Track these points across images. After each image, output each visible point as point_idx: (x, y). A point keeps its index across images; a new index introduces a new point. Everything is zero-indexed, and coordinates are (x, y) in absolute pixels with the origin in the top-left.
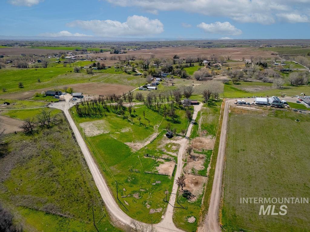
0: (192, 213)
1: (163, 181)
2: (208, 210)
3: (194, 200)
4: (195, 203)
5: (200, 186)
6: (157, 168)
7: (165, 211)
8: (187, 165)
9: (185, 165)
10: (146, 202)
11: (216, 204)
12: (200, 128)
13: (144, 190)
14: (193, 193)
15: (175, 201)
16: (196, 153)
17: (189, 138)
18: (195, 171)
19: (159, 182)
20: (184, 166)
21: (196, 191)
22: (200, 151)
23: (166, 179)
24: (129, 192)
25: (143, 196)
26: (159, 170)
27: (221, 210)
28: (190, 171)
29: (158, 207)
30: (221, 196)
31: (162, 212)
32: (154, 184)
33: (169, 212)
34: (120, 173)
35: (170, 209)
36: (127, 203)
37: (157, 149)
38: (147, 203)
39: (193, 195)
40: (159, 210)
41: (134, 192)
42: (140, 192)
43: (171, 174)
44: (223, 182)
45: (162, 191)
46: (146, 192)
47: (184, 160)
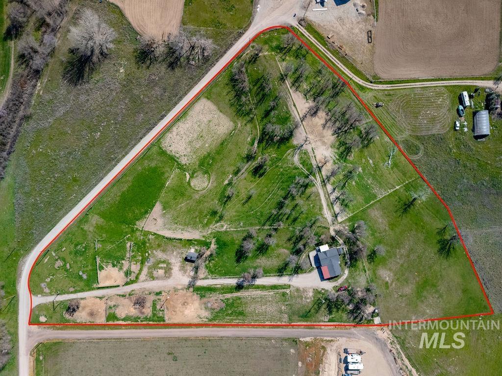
0: (51, 318)
1: (88, 280)
2: (58, 330)
3: (67, 316)
4: (64, 318)
5: (88, 318)
6: (110, 266)
7: (47, 296)
8: (122, 298)
9: (123, 296)
10: (53, 276)
11: (67, 336)
12: (229, 296)
13: (68, 267)
14: (76, 314)
15: (62, 300)
16: (153, 303)
17: (191, 285)
18: (113, 308)
19: (85, 277)
20: (120, 295)
21: (81, 316)
22: (158, 307)
23: (91, 282)
24: (62, 255)
25: (60, 270)
26: (106, 270)
27: (60, 341)
28: (112, 303)
29: (49, 288)
30: (79, 340)
31: (45, 293)
32: (81, 273)
33: (47, 299)
34: (90, 231)
35: (50, 299)
36: (46, 260)
37: (152, 253)
38: (51, 277)
39: (73, 314)
40: (47, 290)
41: (64, 260)
42: (65, 265)
43: (101, 285)
44: (101, 339)
45: (73, 284)
46: (67, 271)
47: (133, 292)
